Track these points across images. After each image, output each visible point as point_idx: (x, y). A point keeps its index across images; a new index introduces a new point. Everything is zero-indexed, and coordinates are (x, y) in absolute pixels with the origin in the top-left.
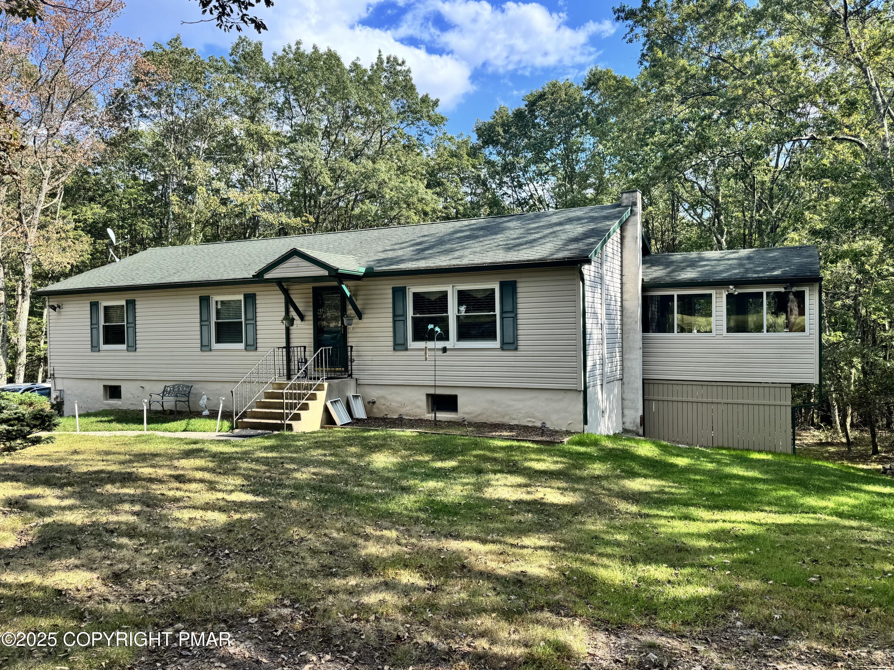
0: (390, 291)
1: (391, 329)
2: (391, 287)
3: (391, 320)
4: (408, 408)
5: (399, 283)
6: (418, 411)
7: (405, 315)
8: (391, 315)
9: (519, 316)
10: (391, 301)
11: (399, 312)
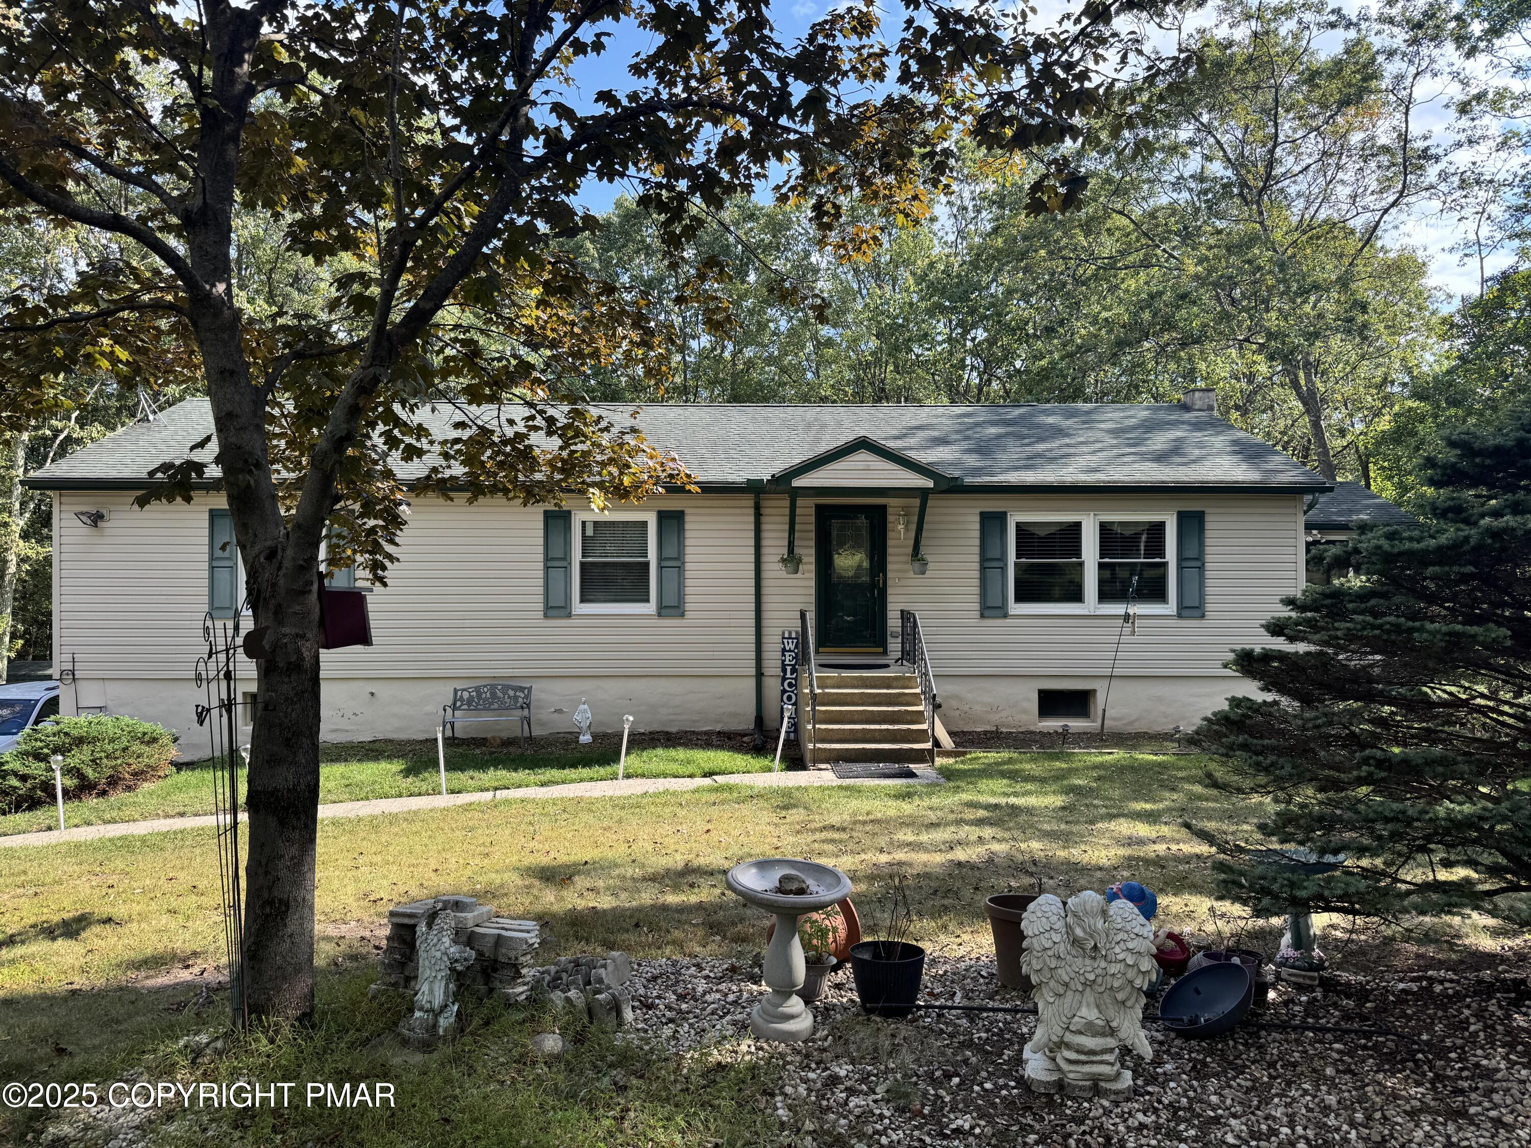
0: (977, 519)
1: (977, 582)
2: (978, 511)
3: (977, 566)
4: (1004, 714)
5: (993, 505)
6: (1024, 718)
7: (1003, 558)
8: (977, 558)
9: (1208, 566)
10: (977, 534)
11: (994, 553)
